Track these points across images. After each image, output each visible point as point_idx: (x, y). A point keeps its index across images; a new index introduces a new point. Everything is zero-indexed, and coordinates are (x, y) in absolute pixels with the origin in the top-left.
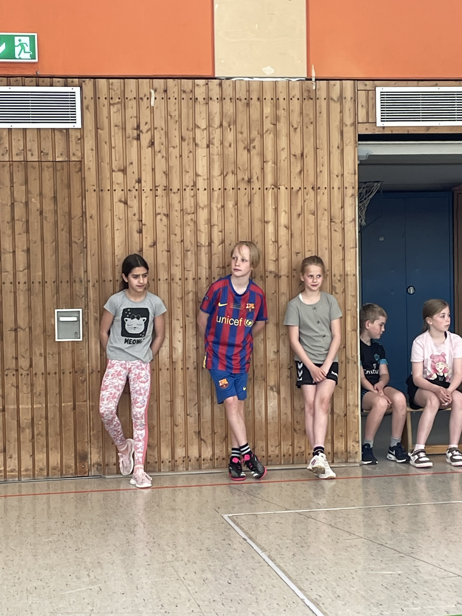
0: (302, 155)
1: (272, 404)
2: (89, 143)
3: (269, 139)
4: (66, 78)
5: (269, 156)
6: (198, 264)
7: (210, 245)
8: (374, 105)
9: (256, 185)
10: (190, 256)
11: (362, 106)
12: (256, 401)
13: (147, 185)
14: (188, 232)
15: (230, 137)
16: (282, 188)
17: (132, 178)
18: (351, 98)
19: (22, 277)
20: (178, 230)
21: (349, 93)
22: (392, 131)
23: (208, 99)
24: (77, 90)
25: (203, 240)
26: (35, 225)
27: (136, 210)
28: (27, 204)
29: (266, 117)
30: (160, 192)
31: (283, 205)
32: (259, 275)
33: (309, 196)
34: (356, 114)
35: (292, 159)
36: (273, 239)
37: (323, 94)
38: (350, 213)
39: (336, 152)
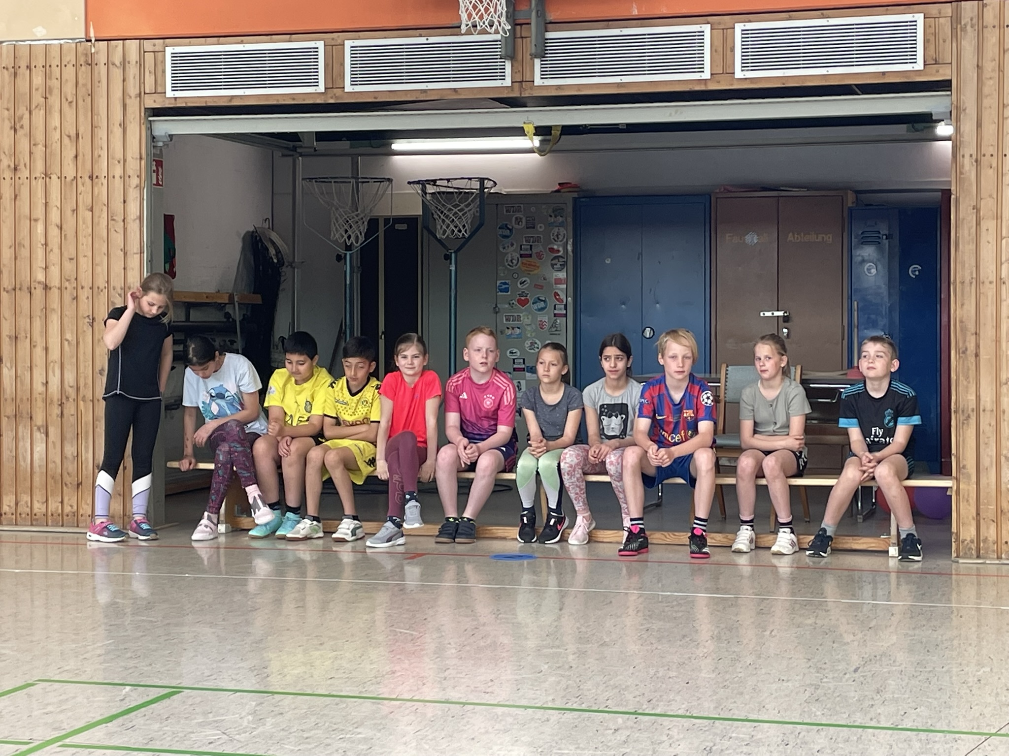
0: (77, 135)
1: (38, 449)
3: (39, 115)
5: (39, 136)
8: (164, 71)
9: (24, 173)
11: (150, 72)
12: (21, 444)
16: (54, 177)
18: (137, 62)
21: (133, 56)
22: (186, 103)
29: (37, 89)
31: (55, 199)
32: (26, 285)
33: (85, 187)
34: (142, 83)
35: (66, 140)
36: (43, 242)
37: (102, 59)
38: (133, 209)
39: (118, 132)
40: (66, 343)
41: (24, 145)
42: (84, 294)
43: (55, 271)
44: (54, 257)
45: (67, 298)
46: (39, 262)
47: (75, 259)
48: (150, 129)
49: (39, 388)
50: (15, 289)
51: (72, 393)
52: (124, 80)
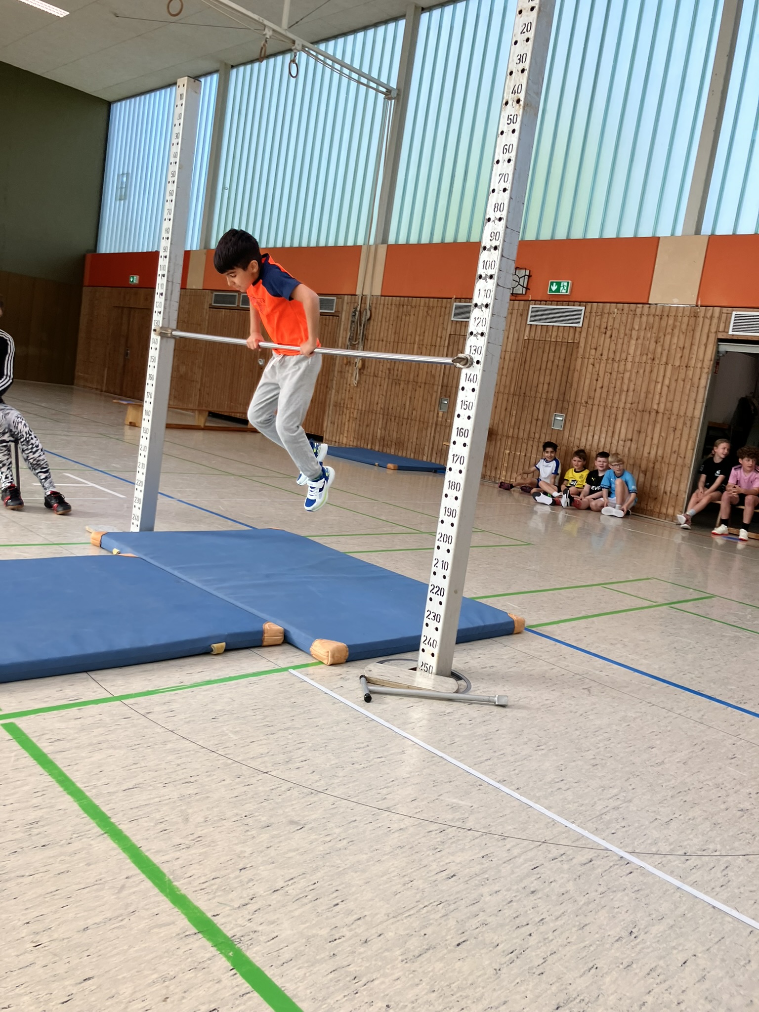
0: (684, 348)
2: (584, 334)
3: (668, 337)
4: (580, 302)
5: (666, 346)
6: (620, 400)
7: (627, 391)
8: (730, 322)
9: (657, 362)
10: (617, 395)
11: (723, 322)
13: (604, 357)
14: (619, 383)
15: (649, 335)
16: (670, 365)
17: (599, 352)
18: (718, 317)
19: (544, 396)
20: (614, 382)
21: (717, 314)
22: (737, 338)
23: (641, 315)
24: (583, 308)
25: (625, 388)
26: (554, 372)
27: (597, 369)
28: (553, 362)
29: (669, 326)
30: (610, 361)
31: (668, 374)
32: (649, 410)
33: (683, 371)
34: (718, 327)
35: (678, 349)
36: (659, 392)
37: (702, 314)
38: (703, 382)
39: (703, 347)
40: (661, 438)
41: (659, 349)
42: (673, 418)
43: (662, 406)
44: (663, 400)
45: (666, 417)
46: (656, 401)
47: (672, 402)
48: (718, 348)
49: (646, 454)
50: (643, 411)
51: (659, 459)
52: (710, 325)
